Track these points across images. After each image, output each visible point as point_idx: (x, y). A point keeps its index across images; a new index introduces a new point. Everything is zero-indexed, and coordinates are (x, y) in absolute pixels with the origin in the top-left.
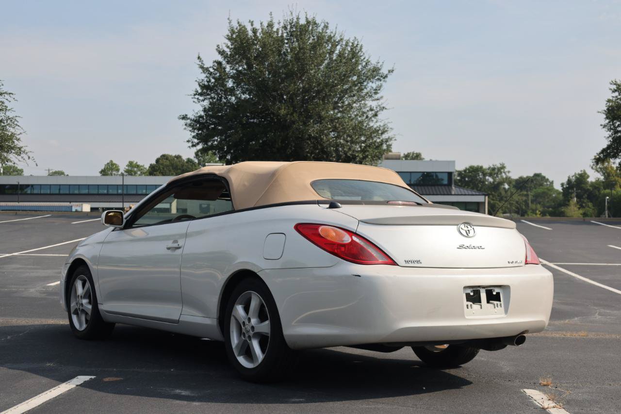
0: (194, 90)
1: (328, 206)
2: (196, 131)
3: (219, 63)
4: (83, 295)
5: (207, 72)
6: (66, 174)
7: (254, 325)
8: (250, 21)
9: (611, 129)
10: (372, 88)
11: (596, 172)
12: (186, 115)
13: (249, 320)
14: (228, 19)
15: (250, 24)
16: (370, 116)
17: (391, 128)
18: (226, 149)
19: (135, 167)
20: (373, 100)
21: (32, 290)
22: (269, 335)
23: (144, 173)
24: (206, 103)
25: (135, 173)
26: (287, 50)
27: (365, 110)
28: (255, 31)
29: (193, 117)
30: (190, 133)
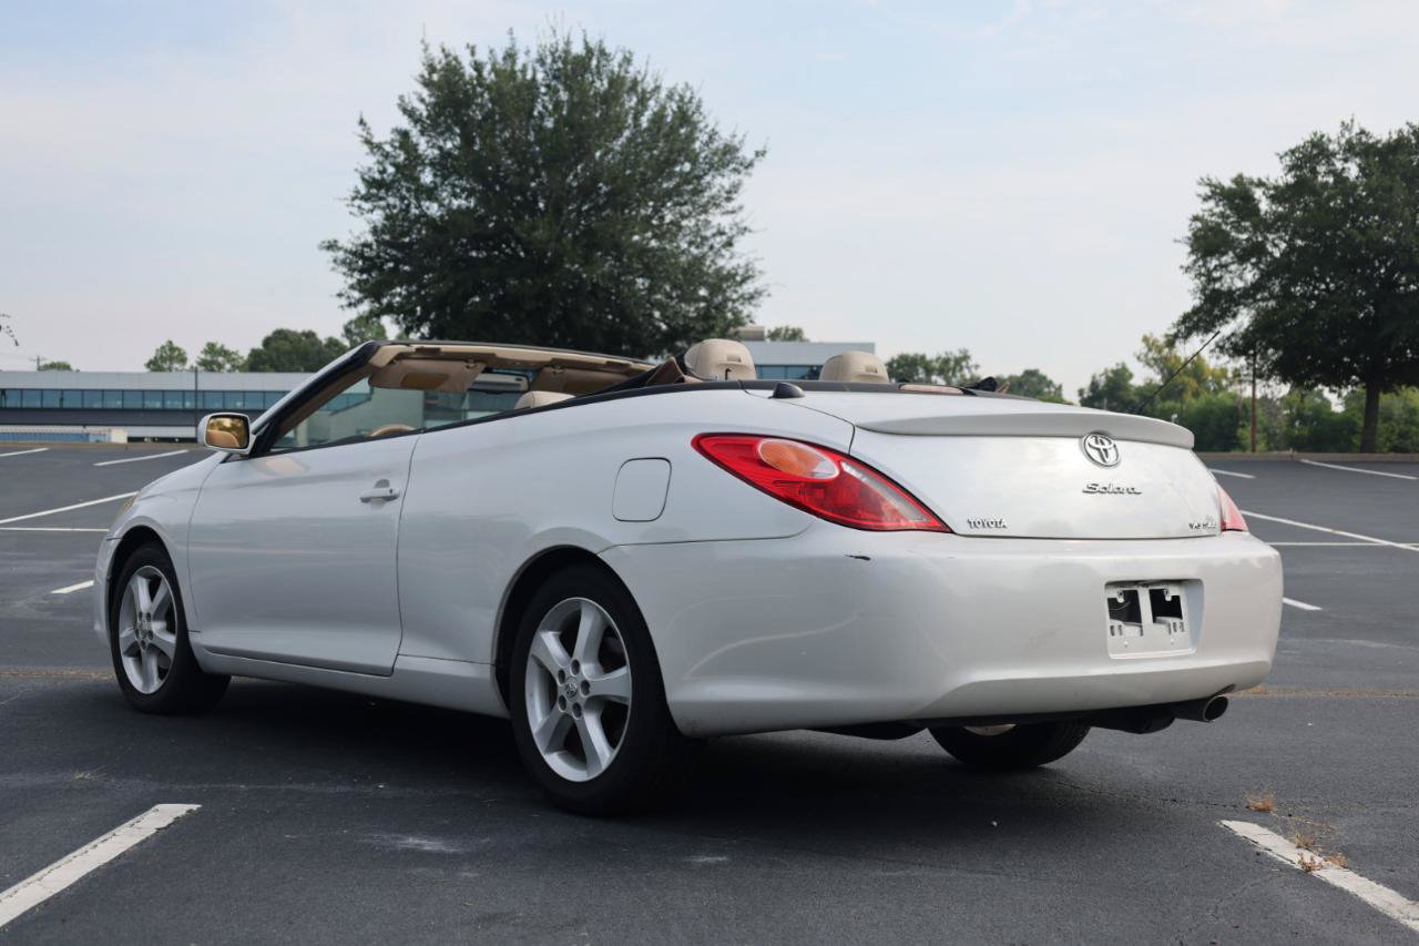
0: (352, 188)
1: (771, 393)
2: (356, 275)
3: (405, 135)
4: (152, 613)
5: (379, 153)
6: (74, 368)
7: (589, 679)
8: (468, 46)
9: (1200, 274)
10: (723, 187)
11: (1147, 367)
12: (335, 241)
13: (576, 666)
14: (423, 42)
15: (468, 52)
16: (717, 246)
17: (760, 272)
18: (419, 313)
19: (220, 355)
20: (724, 213)
21: (19, 604)
22: (629, 703)
23: (238, 367)
24: (378, 217)
25: (220, 367)
26: (545, 107)
27: (708, 233)
28: (478, 67)
29: (349, 246)
30: (344, 278)
